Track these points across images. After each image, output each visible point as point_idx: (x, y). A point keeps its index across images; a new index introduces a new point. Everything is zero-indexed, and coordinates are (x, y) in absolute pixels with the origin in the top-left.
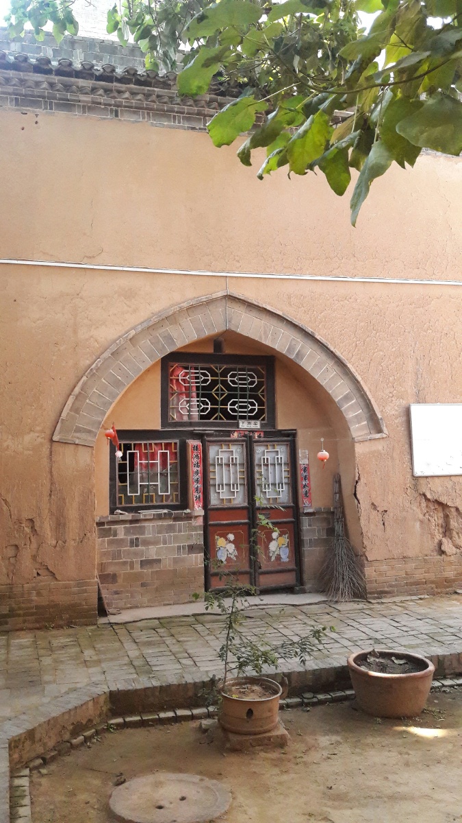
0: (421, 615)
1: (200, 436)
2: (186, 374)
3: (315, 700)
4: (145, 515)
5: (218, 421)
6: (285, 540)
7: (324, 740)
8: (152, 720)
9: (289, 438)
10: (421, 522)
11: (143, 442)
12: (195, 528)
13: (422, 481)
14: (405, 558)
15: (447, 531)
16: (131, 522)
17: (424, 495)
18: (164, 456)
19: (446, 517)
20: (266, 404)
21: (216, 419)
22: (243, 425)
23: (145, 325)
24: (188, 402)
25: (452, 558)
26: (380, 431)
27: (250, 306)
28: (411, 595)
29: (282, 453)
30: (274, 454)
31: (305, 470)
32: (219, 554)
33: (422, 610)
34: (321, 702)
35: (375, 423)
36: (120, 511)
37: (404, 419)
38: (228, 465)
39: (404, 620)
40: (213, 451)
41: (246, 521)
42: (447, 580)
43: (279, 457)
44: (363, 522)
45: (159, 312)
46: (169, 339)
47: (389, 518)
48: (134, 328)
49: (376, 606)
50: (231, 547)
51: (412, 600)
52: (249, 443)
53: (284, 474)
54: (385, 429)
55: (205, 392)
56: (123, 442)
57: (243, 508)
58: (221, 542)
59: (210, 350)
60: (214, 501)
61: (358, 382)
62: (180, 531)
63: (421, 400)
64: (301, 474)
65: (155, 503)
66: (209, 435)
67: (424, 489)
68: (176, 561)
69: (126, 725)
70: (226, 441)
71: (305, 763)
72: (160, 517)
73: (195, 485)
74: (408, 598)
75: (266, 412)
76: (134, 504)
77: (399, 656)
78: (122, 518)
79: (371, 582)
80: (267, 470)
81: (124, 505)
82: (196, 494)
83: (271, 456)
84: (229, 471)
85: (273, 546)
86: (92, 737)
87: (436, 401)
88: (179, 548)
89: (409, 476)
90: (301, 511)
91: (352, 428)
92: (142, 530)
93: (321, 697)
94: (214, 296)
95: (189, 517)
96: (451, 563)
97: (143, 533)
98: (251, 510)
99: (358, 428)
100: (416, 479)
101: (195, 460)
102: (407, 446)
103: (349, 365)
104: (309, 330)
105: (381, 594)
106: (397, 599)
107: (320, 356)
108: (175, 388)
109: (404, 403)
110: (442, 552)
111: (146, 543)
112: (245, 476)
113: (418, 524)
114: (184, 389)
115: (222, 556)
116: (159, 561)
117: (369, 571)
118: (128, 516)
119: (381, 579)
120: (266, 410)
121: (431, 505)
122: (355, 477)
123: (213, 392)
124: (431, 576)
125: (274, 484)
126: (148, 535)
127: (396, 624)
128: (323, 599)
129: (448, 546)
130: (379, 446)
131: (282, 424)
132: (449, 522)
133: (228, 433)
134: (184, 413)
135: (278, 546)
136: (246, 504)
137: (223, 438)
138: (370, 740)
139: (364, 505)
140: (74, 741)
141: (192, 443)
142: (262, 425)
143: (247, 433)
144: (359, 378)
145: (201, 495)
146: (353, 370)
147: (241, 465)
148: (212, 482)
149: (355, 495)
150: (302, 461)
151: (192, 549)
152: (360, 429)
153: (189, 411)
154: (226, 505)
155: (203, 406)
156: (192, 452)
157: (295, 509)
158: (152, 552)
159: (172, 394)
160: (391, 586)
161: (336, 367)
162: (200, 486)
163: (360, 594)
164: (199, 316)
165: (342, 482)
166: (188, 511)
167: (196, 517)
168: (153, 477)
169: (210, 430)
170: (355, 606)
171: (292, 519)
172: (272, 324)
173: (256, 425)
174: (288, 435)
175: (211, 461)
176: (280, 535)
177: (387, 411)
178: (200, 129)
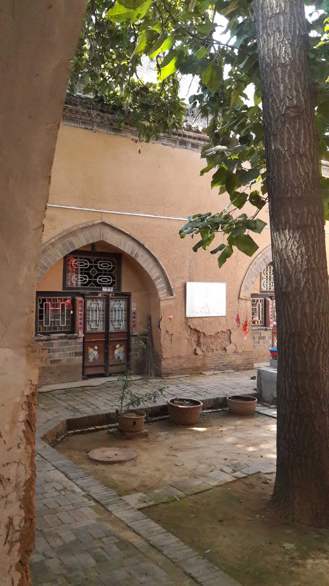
0: (189, 383)
1: (83, 295)
2: (76, 262)
3: (153, 420)
4: (54, 337)
5: (92, 287)
6: (122, 349)
7: (162, 434)
8: (86, 431)
9: (127, 297)
10: (188, 339)
11: (52, 298)
12: (79, 343)
13: (189, 320)
14: (180, 357)
15: (198, 343)
16: (46, 340)
17: (190, 326)
18: (63, 305)
19: (199, 337)
20: (116, 279)
21: (90, 286)
22: (105, 289)
23: (60, 236)
24: (76, 277)
25: (200, 357)
26: (172, 295)
27: (113, 228)
28: (181, 375)
29: (123, 304)
30: (119, 305)
31: (134, 313)
32: (90, 356)
33: (188, 381)
34: (155, 421)
35: (170, 291)
36: (40, 335)
37: (183, 289)
38: (96, 311)
39: (182, 386)
40: (89, 303)
41: (104, 339)
42: (198, 367)
43: (122, 306)
44: (162, 340)
45: (67, 230)
46: (72, 244)
47: (174, 338)
48: (54, 238)
49: (167, 380)
50: (96, 353)
51: (182, 377)
52: (107, 298)
53: (124, 316)
54: (174, 294)
55: (85, 272)
56: (41, 298)
57: (103, 333)
58: (91, 350)
59: (90, 249)
60: (88, 330)
61: (163, 270)
62: (71, 345)
63: (191, 280)
64: (132, 315)
65: (58, 331)
66: (87, 295)
67: (190, 324)
68: (68, 360)
69: (75, 433)
70: (96, 298)
71: (158, 441)
72: (61, 338)
73: (80, 321)
74: (180, 376)
75: (116, 283)
76: (47, 331)
77: (187, 400)
78: (42, 338)
79: (164, 369)
80: (116, 313)
81: (41, 331)
82: (80, 326)
83: (118, 305)
84: (97, 314)
85: (116, 352)
86: (64, 438)
87: (198, 281)
88: (70, 353)
89: (184, 317)
90: (131, 334)
91: (159, 293)
92: (52, 345)
93: (155, 418)
94: (96, 222)
95: (76, 338)
96: (200, 359)
97: (52, 346)
98: (107, 333)
99: (162, 294)
100: (187, 318)
101: (80, 308)
102: (184, 303)
103: (160, 262)
104: (142, 242)
105: (168, 374)
106: (175, 377)
107: (146, 256)
108: (70, 268)
109: (183, 281)
110: (196, 354)
111: (54, 351)
112: (105, 317)
113: (186, 341)
114: (75, 270)
115: (91, 359)
116: (60, 360)
117: (163, 363)
118: (45, 337)
119: (169, 367)
120: (116, 282)
121: (193, 332)
122: (159, 317)
123: (90, 272)
124: (190, 365)
125: (118, 321)
126: (55, 347)
127: (179, 388)
128: (141, 377)
129: (199, 351)
130: (171, 303)
131: (124, 290)
132: (200, 339)
133: (97, 294)
134: (74, 282)
135: (119, 352)
136: (104, 331)
137: (94, 296)
138: (180, 433)
139: (163, 332)
140: (58, 440)
141: (79, 299)
142: (113, 290)
143: (106, 294)
144: (164, 269)
145: (83, 326)
146: (161, 264)
147: (103, 311)
148: (87, 319)
149: (159, 326)
150: (133, 309)
151: (77, 354)
152: (164, 293)
153: (77, 281)
154: (94, 331)
155: (84, 279)
156: (79, 304)
157: (128, 334)
158: (57, 356)
159: (68, 273)
160: (173, 370)
161: (153, 262)
162: (82, 321)
163: (159, 375)
164: (87, 232)
165: (152, 319)
166: (76, 335)
167: (80, 338)
168: (58, 317)
169: (88, 292)
170: (157, 380)
171: (126, 338)
172: (124, 239)
173: (110, 290)
174: (126, 295)
175: (87, 308)
176: (120, 346)
177: (176, 285)
178: (90, 129)
